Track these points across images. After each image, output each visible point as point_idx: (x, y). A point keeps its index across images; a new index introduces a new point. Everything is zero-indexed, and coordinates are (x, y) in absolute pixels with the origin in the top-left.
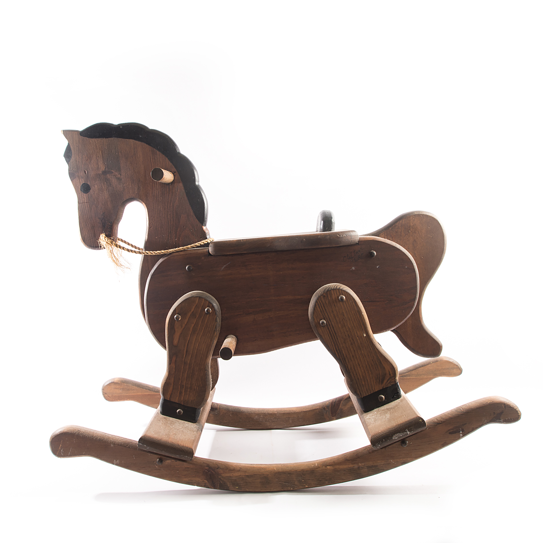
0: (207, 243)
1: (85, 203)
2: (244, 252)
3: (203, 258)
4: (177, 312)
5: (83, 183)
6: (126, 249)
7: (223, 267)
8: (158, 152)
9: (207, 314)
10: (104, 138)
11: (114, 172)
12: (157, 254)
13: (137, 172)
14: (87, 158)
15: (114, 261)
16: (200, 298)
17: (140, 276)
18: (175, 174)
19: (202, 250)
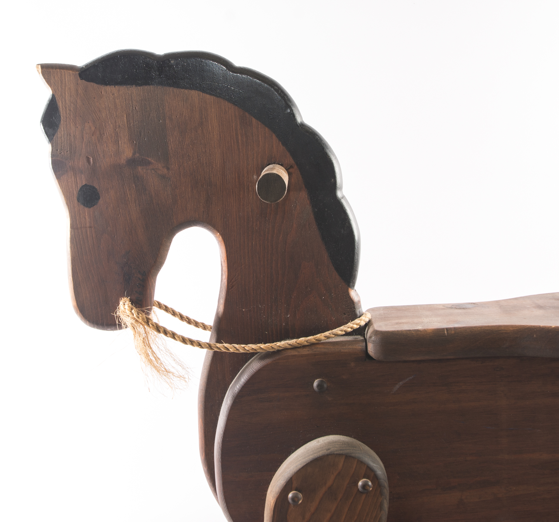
0: (359, 326)
1: (86, 227)
2: (449, 357)
3: (353, 364)
4: (295, 485)
5: (84, 183)
6: (178, 337)
7: (397, 386)
8: (254, 120)
9: (361, 493)
10: (132, 85)
11: (153, 161)
12: (248, 352)
13: (206, 163)
14: (93, 128)
15: (150, 361)
16: (348, 457)
17: (204, 391)
18: (291, 170)
19: (350, 347)
